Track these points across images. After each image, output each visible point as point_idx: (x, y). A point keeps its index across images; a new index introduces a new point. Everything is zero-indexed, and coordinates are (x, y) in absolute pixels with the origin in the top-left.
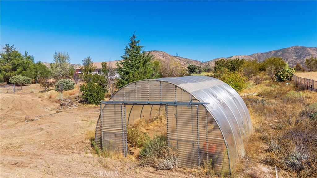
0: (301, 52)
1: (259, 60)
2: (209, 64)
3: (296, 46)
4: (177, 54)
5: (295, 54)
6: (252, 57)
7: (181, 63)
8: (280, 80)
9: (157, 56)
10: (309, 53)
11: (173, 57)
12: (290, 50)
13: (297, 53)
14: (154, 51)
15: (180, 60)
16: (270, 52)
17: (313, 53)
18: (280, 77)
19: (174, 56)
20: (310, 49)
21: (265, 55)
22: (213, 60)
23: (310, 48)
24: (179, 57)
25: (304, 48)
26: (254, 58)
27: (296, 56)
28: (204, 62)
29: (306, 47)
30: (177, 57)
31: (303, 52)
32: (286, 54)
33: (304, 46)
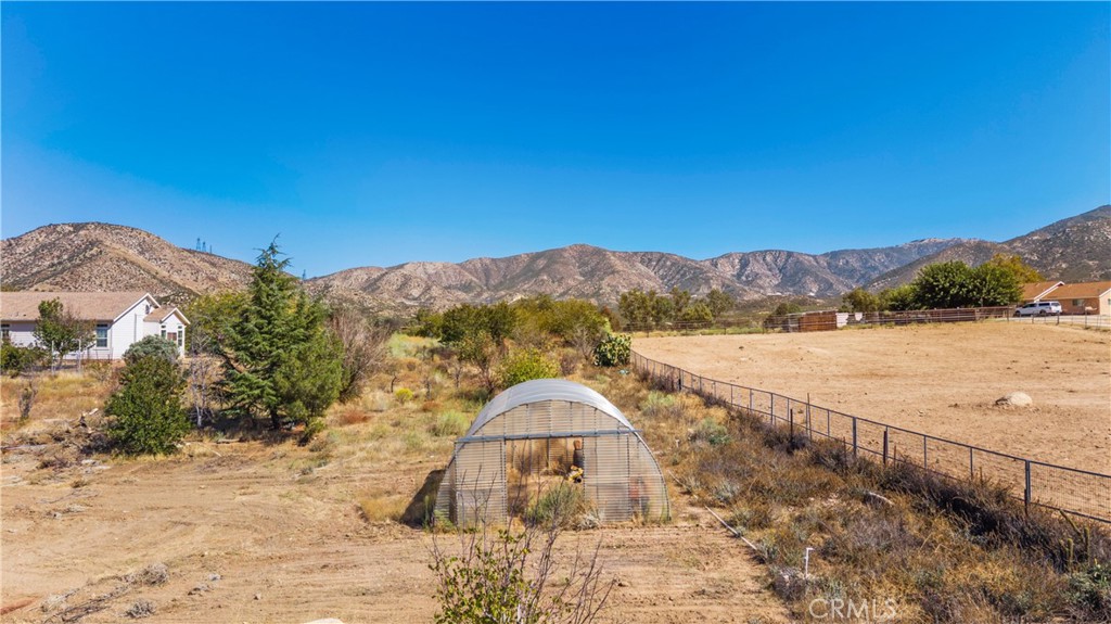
0: (593, 264)
1: (487, 281)
2: (327, 287)
3: (581, 246)
4: (201, 242)
5: (579, 267)
6: (467, 270)
7: (221, 280)
8: (606, 363)
9: (114, 245)
10: (612, 267)
11: (185, 253)
12: (566, 255)
13: (586, 264)
14: (99, 225)
15: (213, 265)
16: (516, 258)
17: (621, 268)
18: (605, 356)
19: (189, 251)
20: (614, 256)
21: (502, 265)
22: (341, 272)
23: (614, 253)
24: (211, 255)
25: (599, 252)
26: (471, 273)
27: (581, 274)
28: (308, 277)
29: (605, 251)
30: (204, 256)
31: (598, 263)
32: (557, 266)
33: (601, 246)
